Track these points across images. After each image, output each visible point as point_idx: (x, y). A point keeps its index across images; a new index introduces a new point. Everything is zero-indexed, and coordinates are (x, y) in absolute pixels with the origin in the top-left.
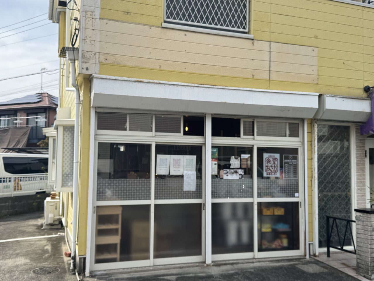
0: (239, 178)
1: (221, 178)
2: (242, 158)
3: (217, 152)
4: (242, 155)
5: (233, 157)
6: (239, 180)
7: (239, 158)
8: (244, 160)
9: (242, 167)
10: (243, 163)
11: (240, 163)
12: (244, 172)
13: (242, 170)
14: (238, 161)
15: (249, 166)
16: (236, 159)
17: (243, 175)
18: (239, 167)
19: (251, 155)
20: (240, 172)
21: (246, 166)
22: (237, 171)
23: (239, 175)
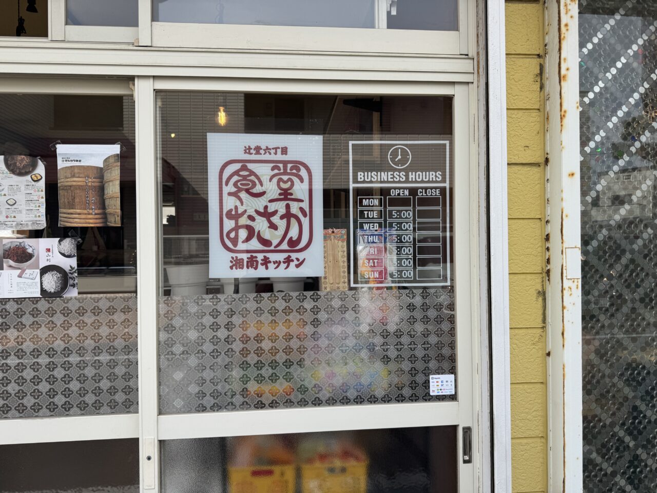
0: (43, 291)
2: (61, 164)
4: (62, 149)
6: (43, 305)
7: (41, 169)
8: (77, 177)
9: (62, 223)
10: (66, 200)
11: (44, 200)
12: (74, 252)
13: (62, 243)
14: (32, 184)
15: (110, 214)
16: (21, 174)
17: (72, 272)
18: (38, 222)
19: (118, 144)
20: (51, 256)
21: (93, 213)
22: (27, 247)
23: (44, 271)
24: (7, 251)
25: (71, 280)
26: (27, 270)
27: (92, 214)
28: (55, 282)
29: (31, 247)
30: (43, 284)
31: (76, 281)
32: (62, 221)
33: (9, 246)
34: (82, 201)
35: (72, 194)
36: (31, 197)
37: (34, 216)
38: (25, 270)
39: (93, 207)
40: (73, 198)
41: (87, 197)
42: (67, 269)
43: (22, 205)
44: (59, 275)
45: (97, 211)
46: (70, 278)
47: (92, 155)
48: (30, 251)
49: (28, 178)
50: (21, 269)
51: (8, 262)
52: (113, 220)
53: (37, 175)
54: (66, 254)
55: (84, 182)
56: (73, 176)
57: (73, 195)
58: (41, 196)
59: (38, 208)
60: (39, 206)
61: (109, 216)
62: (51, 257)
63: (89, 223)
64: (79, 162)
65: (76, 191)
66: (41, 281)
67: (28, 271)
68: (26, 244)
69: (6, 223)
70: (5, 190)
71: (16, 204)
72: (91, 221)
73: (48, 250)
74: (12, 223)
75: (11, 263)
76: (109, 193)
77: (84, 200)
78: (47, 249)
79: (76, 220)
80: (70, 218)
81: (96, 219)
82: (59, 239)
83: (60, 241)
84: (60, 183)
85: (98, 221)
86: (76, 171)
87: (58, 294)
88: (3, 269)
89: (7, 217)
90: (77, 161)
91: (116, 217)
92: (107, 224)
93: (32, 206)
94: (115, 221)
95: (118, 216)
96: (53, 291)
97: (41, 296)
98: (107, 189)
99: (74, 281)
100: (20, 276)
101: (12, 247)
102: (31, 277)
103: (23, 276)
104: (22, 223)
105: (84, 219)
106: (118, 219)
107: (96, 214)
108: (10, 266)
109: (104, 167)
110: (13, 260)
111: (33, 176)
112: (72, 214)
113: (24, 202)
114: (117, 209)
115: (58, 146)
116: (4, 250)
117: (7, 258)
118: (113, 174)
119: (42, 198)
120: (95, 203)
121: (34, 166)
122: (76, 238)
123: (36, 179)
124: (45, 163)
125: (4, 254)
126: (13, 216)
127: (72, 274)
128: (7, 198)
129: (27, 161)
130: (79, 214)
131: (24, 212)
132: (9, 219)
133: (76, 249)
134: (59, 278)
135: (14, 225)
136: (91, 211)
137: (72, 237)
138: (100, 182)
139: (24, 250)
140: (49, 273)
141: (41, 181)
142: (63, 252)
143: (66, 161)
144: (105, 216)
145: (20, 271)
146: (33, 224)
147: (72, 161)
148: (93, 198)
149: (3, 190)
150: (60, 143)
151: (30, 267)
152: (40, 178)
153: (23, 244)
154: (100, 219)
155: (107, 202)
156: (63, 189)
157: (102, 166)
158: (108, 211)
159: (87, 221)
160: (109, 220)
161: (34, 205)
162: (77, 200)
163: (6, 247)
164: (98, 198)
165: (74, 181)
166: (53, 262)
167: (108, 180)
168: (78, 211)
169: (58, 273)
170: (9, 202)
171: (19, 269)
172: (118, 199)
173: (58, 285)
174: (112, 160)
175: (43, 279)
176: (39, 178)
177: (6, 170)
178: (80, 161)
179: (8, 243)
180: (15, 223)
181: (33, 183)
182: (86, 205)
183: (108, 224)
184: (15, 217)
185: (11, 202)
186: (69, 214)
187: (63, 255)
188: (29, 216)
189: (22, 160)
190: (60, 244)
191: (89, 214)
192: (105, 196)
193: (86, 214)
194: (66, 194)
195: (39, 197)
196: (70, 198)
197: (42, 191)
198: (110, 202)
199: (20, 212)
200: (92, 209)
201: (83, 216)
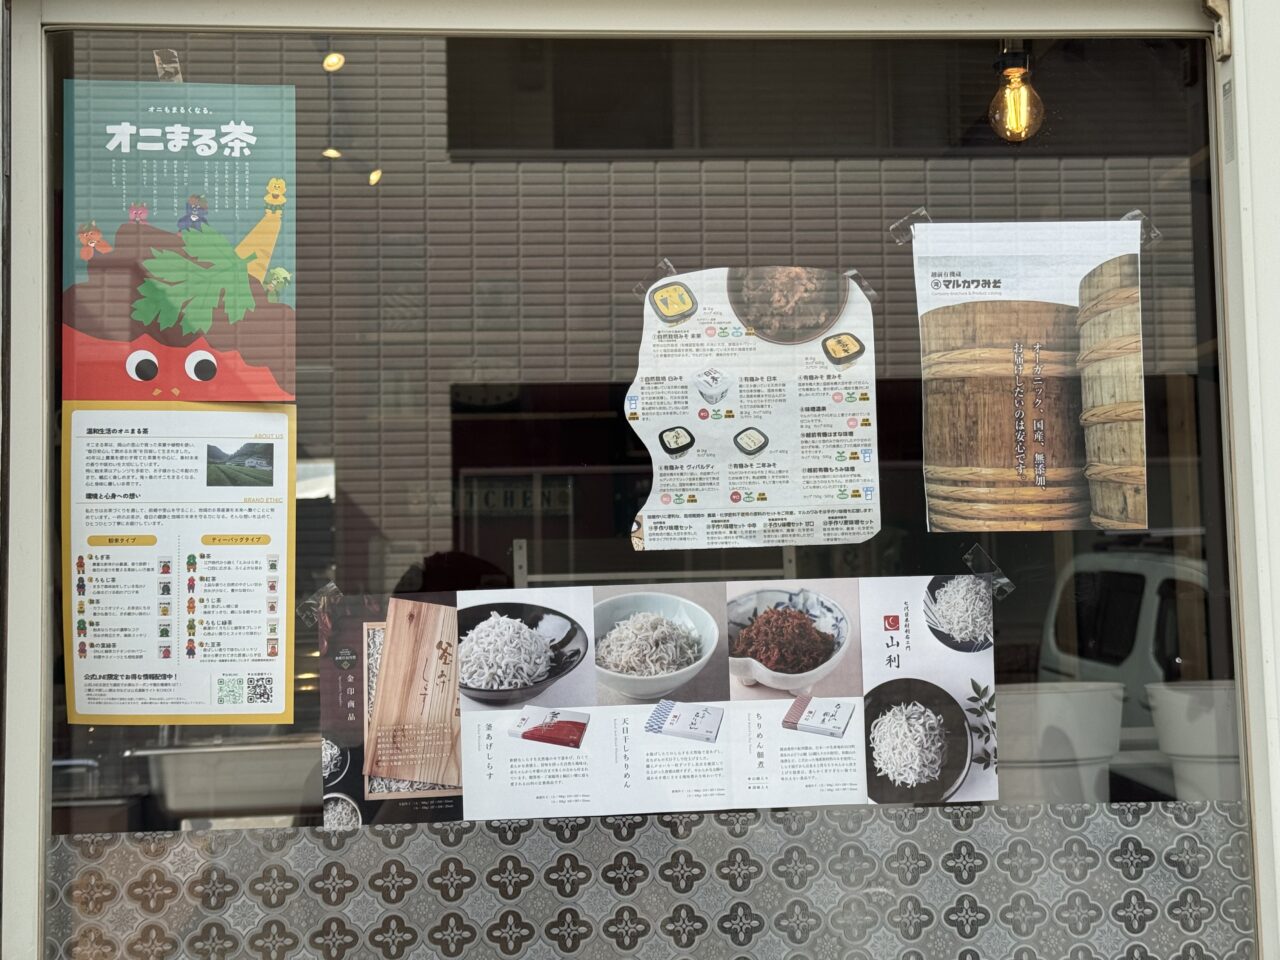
0: (878, 784)
1: (376, 792)
2: (929, 298)
3: (280, 190)
4: (932, 241)
5: (710, 285)
6: (883, 833)
7: (858, 317)
8: (987, 346)
9: (936, 518)
10: (946, 430)
11: (872, 432)
12: (985, 629)
13: (939, 593)
14: (825, 373)
15: (1105, 482)
16: (787, 336)
17: (977, 706)
18: (850, 517)
19: (1134, 218)
20: (903, 644)
21: (1041, 481)
22: (816, 611)
23: (880, 701)
24: (743, 626)
25: (976, 736)
26: (814, 700)
27: (1034, 484)
28: (921, 744)
29: (829, 610)
30: (875, 754)
31: (993, 743)
32: (937, 512)
33: (750, 606)
34: (1002, 435)
35: (966, 406)
36: (824, 422)
37: (836, 492)
38: (808, 700)
39: (1039, 457)
40: (969, 423)
41: (1019, 419)
42: (961, 693)
43: (788, 452)
44: (933, 719)
45: (1052, 474)
46: (975, 729)
47: (1037, 261)
48: (824, 624)
49: (814, 347)
50: (794, 696)
51: (747, 668)
52: (1115, 505)
53: (843, 338)
54: (958, 637)
55: (1008, 361)
56: (972, 341)
57: (971, 410)
58: (860, 419)
59: (849, 463)
60: (854, 456)
61: (1097, 491)
62: (901, 650)
63: (1025, 519)
64: (992, 289)
65: (980, 398)
66: (868, 742)
67: (818, 704)
68: (813, 598)
69: (733, 520)
70: (728, 394)
71: (767, 449)
72: (1031, 510)
73: (892, 622)
74: (750, 519)
75: (760, 671)
76: (1098, 402)
77: (1007, 430)
78: (887, 618)
79: (982, 506)
80: (960, 500)
81: (1050, 502)
82: (929, 579)
83: (933, 589)
84: (930, 366)
85: (1056, 509)
86: (982, 319)
87: (929, 794)
88: (726, 697)
89: (735, 497)
90: (987, 283)
91: (1130, 493)
92: (1089, 522)
93: (827, 455)
94: (1124, 510)
95: (1137, 491)
96: (911, 779)
97: (871, 802)
98: (1091, 388)
99: (987, 739)
100: (790, 724)
101: (760, 613)
102: (829, 725)
103: (802, 721)
104: (790, 519)
105: (1006, 502)
106: (1139, 503)
107: (1049, 484)
108: (757, 685)
109: (1082, 306)
110: (766, 662)
111: (831, 344)
112: (965, 483)
113: (797, 441)
114: (1133, 464)
115: (919, 230)
116: (730, 622)
117: (743, 654)
118: (1115, 330)
119: (866, 423)
120: (1047, 443)
121: (835, 304)
122: (990, 575)
123: (843, 355)
124: (873, 292)
125: (730, 637)
126: (755, 495)
127: (979, 713)
128: (738, 424)
129: (811, 286)
130: (991, 484)
131: (798, 478)
132: (742, 506)
133: (991, 617)
134: (932, 728)
135: (760, 527)
136: (1030, 473)
137: (976, 570)
138: (1064, 363)
139: (804, 620)
140: (895, 709)
141: (860, 359)
142: (945, 629)
143: (947, 284)
144: (1082, 490)
145: (791, 702)
146: (832, 521)
147: (967, 284)
148: (1037, 420)
149: (723, 395)
150: (924, 219)
151: (824, 690)
152: (857, 348)
153: (799, 600)
154: (1063, 501)
155: (1093, 439)
156: (937, 391)
157: (1076, 303)
158: (1097, 469)
159: (1019, 509)
160: (1098, 506)
161: (834, 453)
162: (983, 431)
163: (741, 610)
164: (1058, 424)
165: (975, 361)
166: (910, 669)
167: (1094, 356)
168: (987, 472)
169: (929, 712)
170: (743, 440)
171: (787, 694)
172: (1135, 425)
173: (931, 756)
174: (1111, 280)
175: (875, 733)
176: (854, 348)
177: (736, 322)
178: (997, 284)
179: (748, 595)
180: (765, 519)
181: (833, 369)
182: (1015, 449)
183: (1095, 519)
184: (762, 497)
185: (750, 441)
186: (955, 483)
187: (945, 638)
188: (815, 492)
189: (791, 284)
190: (935, 600)
191: (1024, 484)
192: (1085, 416)
193: (1012, 484)
194: (947, 408)
195: (852, 421)
196: (961, 423)
197: (864, 397)
198: (1102, 439)
199: (782, 477)
200: (1036, 465)
201: (1004, 493)
